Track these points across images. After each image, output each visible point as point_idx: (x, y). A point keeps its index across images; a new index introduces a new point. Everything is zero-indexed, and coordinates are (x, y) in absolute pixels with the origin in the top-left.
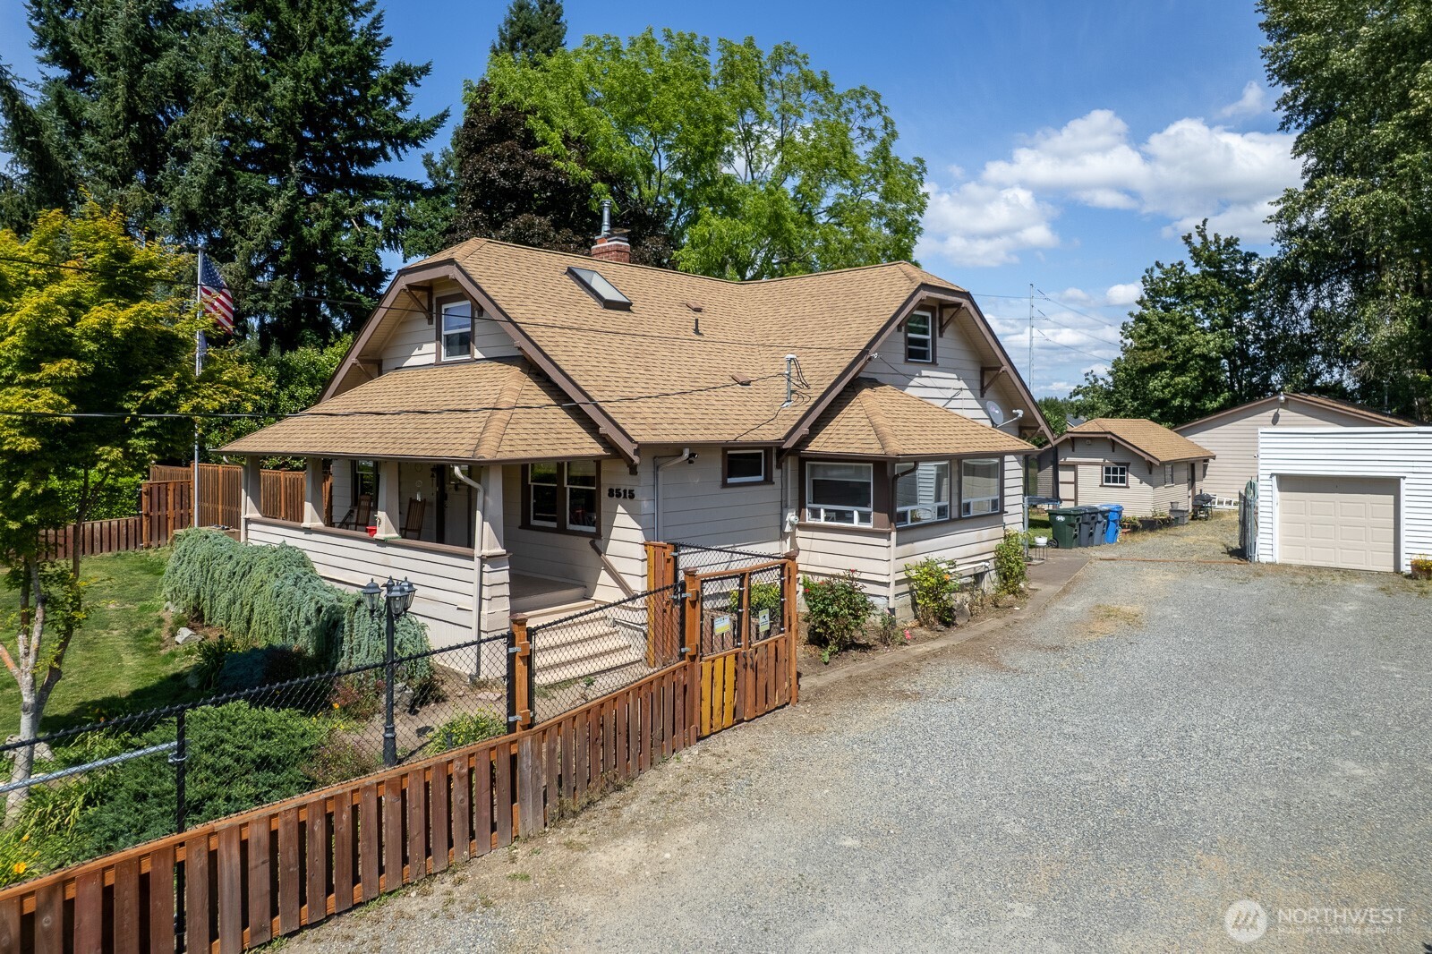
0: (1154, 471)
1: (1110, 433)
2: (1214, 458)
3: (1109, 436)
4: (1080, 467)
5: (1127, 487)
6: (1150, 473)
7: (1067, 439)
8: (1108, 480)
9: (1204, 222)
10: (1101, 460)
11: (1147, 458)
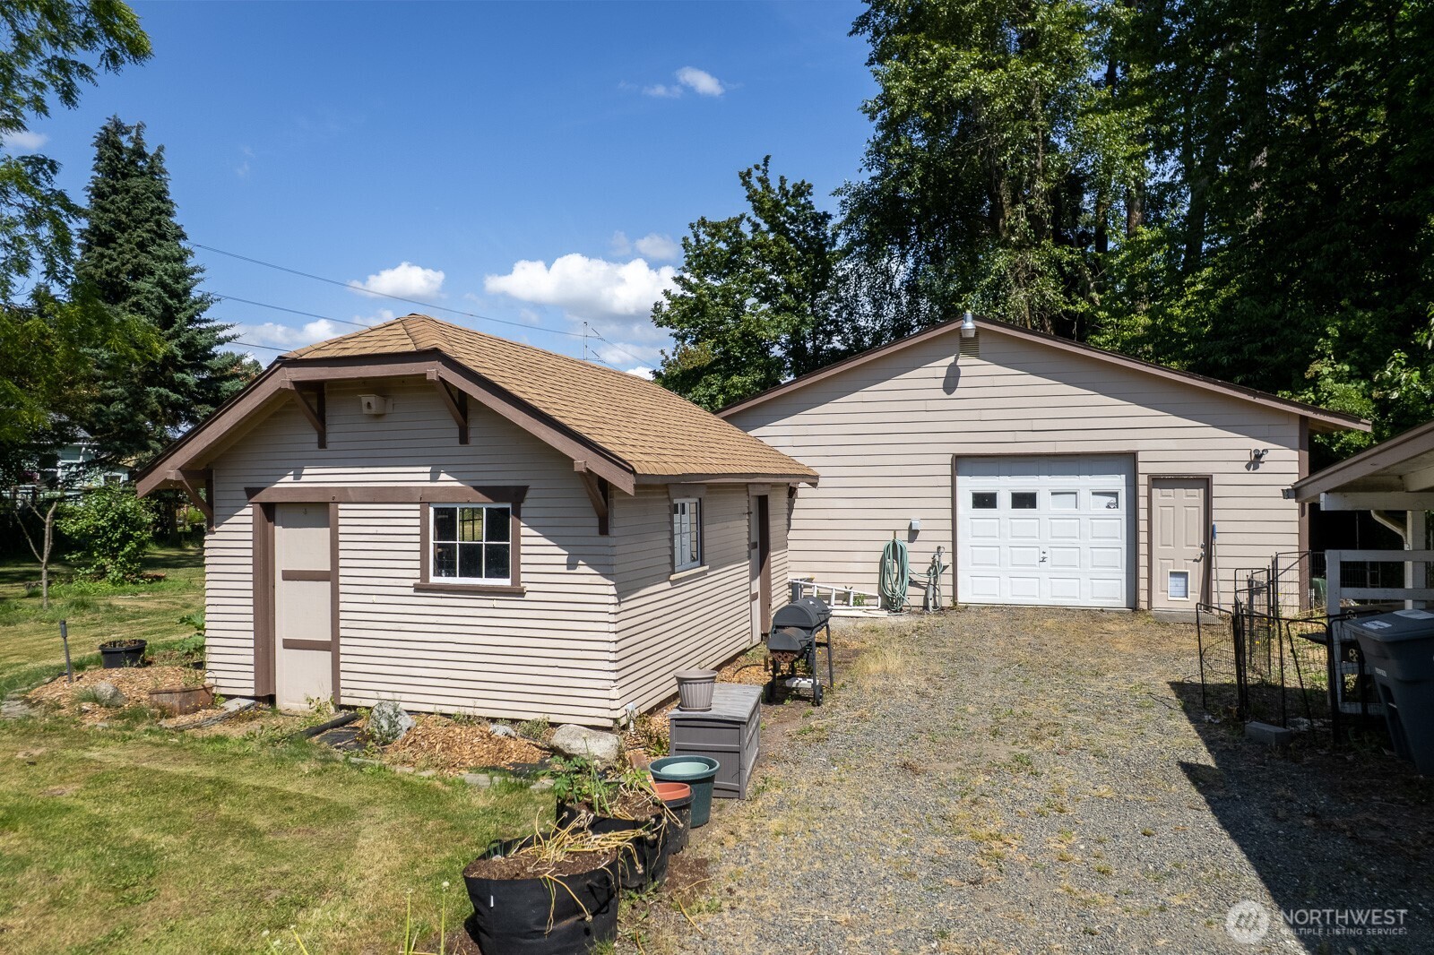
0: (621, 518)
1: (434, 354)
2: (813, 481)
3: (433, 370)
4: (345, 512)
5: (520, 593)
6: (604, 529)
7: (281, 393)
8: (445, 563)
9: (767, 159)
10: (416, 476)
11: (582, 459)
